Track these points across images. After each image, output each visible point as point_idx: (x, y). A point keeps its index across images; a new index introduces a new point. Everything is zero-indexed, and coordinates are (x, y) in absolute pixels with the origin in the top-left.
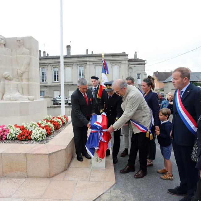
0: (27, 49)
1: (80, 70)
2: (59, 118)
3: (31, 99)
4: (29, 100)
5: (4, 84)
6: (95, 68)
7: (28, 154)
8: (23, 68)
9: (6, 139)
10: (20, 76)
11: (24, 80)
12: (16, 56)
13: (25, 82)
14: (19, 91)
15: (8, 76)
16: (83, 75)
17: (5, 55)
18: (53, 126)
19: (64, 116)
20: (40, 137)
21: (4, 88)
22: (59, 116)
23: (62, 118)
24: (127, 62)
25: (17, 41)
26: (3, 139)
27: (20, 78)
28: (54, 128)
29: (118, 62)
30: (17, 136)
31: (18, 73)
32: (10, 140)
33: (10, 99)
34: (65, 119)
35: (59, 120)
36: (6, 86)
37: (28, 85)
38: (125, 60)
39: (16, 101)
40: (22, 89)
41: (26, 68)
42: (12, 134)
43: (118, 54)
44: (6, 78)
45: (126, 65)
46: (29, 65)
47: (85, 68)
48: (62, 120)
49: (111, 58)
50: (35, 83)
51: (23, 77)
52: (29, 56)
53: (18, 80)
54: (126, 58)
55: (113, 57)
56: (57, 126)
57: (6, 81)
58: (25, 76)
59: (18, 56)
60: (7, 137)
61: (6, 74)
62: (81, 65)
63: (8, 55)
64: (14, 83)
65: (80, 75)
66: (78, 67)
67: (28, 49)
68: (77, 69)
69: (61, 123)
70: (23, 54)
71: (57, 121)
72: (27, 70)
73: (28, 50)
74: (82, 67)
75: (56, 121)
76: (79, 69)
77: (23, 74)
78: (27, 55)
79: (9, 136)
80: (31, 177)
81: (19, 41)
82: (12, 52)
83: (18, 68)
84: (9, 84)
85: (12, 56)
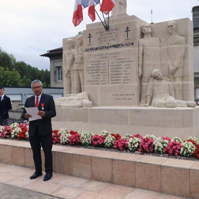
0: (181, 35)
3: (191, 105)
4: (189, 106)
5: (154, 86)
8: (176, 63)
9: (179, 154)
10: (172, 75)
11: (177, 79)
12: (167, 47)
13: (179, 82)
14: (170, 95)
15: (159, 75)
17: (153, 48)
21: (153, 90)
25: (169, 26)
26: (176, 154)
27: (171, 76)
30: (193, 152)
31: (169, 70)
32: (184, 156)
33: (165, 105)
36: (155, 88)
37: (183, 85)
39: (174, 107)
40: (175, 91)
41: (181, 63)
42: (186, 148)
44: (155, 78)
46: (184, 57)
50: (187, 82)
51: (175, 75)
52: (184, 45)
57: (155, 81)
58: (178, 74)
59: (170, 46)
60: (181, 152)
61: (156, 73)
63: (156, 47)
64: (165, 83)
67: (183, 36)
70: (175, 44)
72: (182, 65)
73: (183, 38)
78: (182, 44)
79: (184, 151)
81: (171, 26)
82: (160, 41)
83: (169, 63)
84: (159, 85)
85: (161, 47)
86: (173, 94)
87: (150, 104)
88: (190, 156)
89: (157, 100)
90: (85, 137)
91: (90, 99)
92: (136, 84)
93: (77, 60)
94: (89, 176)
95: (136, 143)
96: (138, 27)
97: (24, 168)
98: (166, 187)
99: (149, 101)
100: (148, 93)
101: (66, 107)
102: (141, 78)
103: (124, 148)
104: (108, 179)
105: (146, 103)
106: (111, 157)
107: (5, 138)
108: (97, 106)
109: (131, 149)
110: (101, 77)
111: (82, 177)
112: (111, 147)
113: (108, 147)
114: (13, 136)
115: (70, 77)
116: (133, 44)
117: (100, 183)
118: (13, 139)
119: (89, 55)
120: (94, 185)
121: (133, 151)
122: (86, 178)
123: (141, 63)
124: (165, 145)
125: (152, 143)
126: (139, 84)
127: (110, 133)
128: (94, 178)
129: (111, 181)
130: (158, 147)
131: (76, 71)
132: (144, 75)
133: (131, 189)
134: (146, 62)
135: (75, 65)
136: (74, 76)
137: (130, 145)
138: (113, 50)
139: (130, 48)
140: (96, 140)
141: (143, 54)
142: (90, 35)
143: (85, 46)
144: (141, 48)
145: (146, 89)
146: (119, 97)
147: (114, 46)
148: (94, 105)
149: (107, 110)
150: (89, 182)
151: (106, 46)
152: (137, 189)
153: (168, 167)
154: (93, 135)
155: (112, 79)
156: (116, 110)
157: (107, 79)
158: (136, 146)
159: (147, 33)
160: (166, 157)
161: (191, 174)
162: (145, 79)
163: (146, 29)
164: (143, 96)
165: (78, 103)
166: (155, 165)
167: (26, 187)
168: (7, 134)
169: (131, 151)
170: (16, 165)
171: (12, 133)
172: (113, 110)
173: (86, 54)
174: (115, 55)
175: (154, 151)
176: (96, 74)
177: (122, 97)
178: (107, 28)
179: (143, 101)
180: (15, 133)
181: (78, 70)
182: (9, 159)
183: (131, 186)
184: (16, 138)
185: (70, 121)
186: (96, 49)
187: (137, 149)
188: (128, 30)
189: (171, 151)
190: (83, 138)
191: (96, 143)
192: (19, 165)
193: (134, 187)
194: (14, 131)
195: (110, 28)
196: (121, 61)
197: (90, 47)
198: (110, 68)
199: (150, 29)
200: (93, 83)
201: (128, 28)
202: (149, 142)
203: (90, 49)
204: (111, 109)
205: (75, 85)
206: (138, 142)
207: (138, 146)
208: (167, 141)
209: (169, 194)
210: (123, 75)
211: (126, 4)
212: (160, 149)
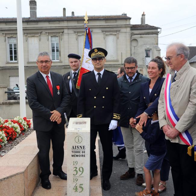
1: (53, 42)
2: (14, 122)
6: (77, 39)
16: (57, 51)
18: (4, 135)
19: (25, 119)
22: (15, 119)
23: (20, 121)
24: (128, 30)
28: (6, 139)
29: (115, 29)
34: (26, 124)
35: (16, 125)
38: (126, 27)
43: (115, 16)
45: (128, 36)
47: (61, 39)
48: (20, 124)
49: (103, 23)
54: (128, 23)
55: (106, 22)
56: (12, 135)
62: (55, 34)
65: (53, 51)
66: (50, 37)
68: (48, 40)
69: (19, 130)
71: (13, 127)
74: (57, 39)
75: (10, 126)
76: (51, 41)
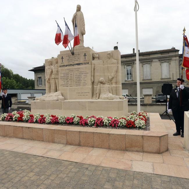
1: (128, 69)
3: (122, 98)
4: (120, 99)
5: (100, 87)
6: (142, 66)
7: (145, 136)
8: (113, 75)
9: (118, 126)
10: (110, 81)
11: (113, 84)
12: (107, 65)
15: (103, 81)
16: (130, 74)
17: (99, 66)
20: (143, 126)
21: (100, 90)
24: (177, 58)
25: (108, 54)
26: (116, 126)
27: (110, 82)
29: (168, 58)
30: (125, 125)
31: (109, 78)
32: (120, 127)
33: (108, 98)
36: (101, 89)
37: (116, 87)
38: (176, 57)
39: (113, 99)
40: (112, 90)
41: (115, 75)
42: (122, 123)
43: (167, 50)
44: (102, 83)
45: (177, 62)
46: (117, 71)
47: (132, 67)
49: (159, 55)
50: (119, 85)
51: (112, 82)
53: (109, 84)
54: (177, 54)
55: (161, 55)
57: (101, 84)
58: (114, 81)
59: (109, 65)
60: (119, 125)
61: (102, 80)
62: (129, 64)
63: (102, 65)
64: (107, 86)
65: (128, 74)
66: (126, 66)
67: (116, 60)
68: (125, 68)
70: (112, 64)
72: (116, 76)
73: (116, 61)
74: (130, 67)
76: (127, 68)
77: (112, 79)
78: (116, 64)
79: (120, 124)
80: (146, 152)
81: (110, 54)
82: (103, 62)
83: (109, 74)
84: (103, 87)
85: (104, 65)
86: (111, 92)
87: (99, 98)
88: (124, 127)
89: (103, 96)
90: (61, 119)
91: (62, 95)
92: (90, 86)
93: (54, 72)
94: (65, 142)
95: (92, 121)
96: (91, 53)
97: (23, 140)
98: (112, 146)
99: (98, 96)
100: (98, 91)
101: (48, 100)
102: (93, 83)
103: (86, 124)
104: (77, 143)
105: (96, 97)
106: (79, 130)
107: (9, 121)
108: (67, 99)
109: (90, 125)
110: (70, 82)
111: (61, 143)
112: (78, 124)
113: (76, 124)
114: (14, 120)
115: (50, 83)
116: (88, 63)
117: (72, 146)
118: (14, 121)
119: (61, 69)
120: (69, 147)
121: (91, 126)
122: (63, 144)
123: (93, 74)
124: (109, 121)
125: (102, 121)
126: (92, 87)
127: (76, 116)
128: (68, 143)
129: (79, 145)
130: (106, 123)
131: (54, 79)
132: (95, 81)
133: (92, 148)
134: (96, 74)
135: (53, 75)
136: (52, 82)
137: (89, 123)
138: (77, 67)
139: (87, 66)
140: (68, 120)
141: (94, 69)
142: (62, 57)
143: (59, 64)
144: (93, 66)
145: (96, 89)
146: (80, 94)
147: (77, 64)
148: (65, 99)
149: (74, 102)
150: (66, 146)
151: (72, 64)
152: (95, 148)
153: (113, 134)
154: (66, 117)
155: (76, 84)
156: (79, 102)
157: (73, 84)
158: (93, 123)
159: (96, 57)
160: (111, 128)
161: (126, 137)
162: (95, 84)
163: (95, 55)
164: (94, 93)
165: (56, 98)
166: (105, 133)
167: (25, 152)
168: (10, 119)
169: (90, 126)
170: (17, 137)
171: (14, 118)
172: (77, 102)
173: (60, 68)
174: (78, 70)
175: (103, 125)
176: (66, 81)
177: (82, 94)
178: (73, 54)
179: (94, 96)
180: (15, 117)
181: (55, 78)
182: (12, 134)
183: (91, 147)
184: (16, 121)
185: (51, 109)
186: (66, 66)
187: (93, 125)
188: (85, 55)
189: (113, 125)
190: (60, 119)
191: (68, 122)
192: (19, 138)
193: (93, 147)
194: (15, 116)
195: (75, 54)
196: (82, 73)
197: (62, 65)
198: (75, 77)
199: (98, 55)
200: (64, 86)
201: (85, 54)
202: (100, 120)
203: (63, 66)
204: (76, 102)
205: (53, 87)
206: (94, 120)
207: (94, 123)
208: (110, 119)
209: (114, 149)
210: (83, 81)
211: (83, 41)
212: (107, 124)
